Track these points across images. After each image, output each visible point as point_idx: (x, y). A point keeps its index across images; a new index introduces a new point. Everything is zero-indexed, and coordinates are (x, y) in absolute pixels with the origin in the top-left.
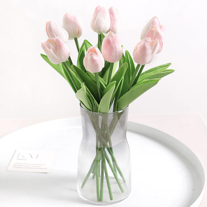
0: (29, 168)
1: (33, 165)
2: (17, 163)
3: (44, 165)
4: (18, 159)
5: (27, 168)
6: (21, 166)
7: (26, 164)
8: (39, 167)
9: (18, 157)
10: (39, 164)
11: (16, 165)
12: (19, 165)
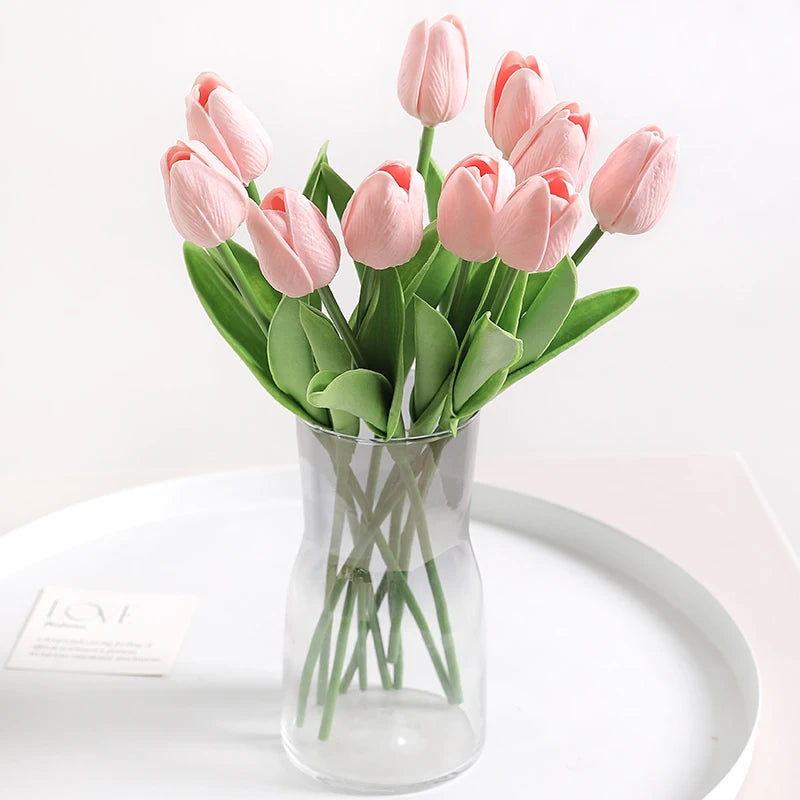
0: (93, 658)
1: (108, 644)
2: (47, 640)
3: (150, 645)
4: (50, 624)
5: (84, 657)
6: (62, 649)
7: (81, 642)
8: (132, 652)
9: (50, 615)
10: (130, 644)
11: (40, 647)
12: (54, 648)
